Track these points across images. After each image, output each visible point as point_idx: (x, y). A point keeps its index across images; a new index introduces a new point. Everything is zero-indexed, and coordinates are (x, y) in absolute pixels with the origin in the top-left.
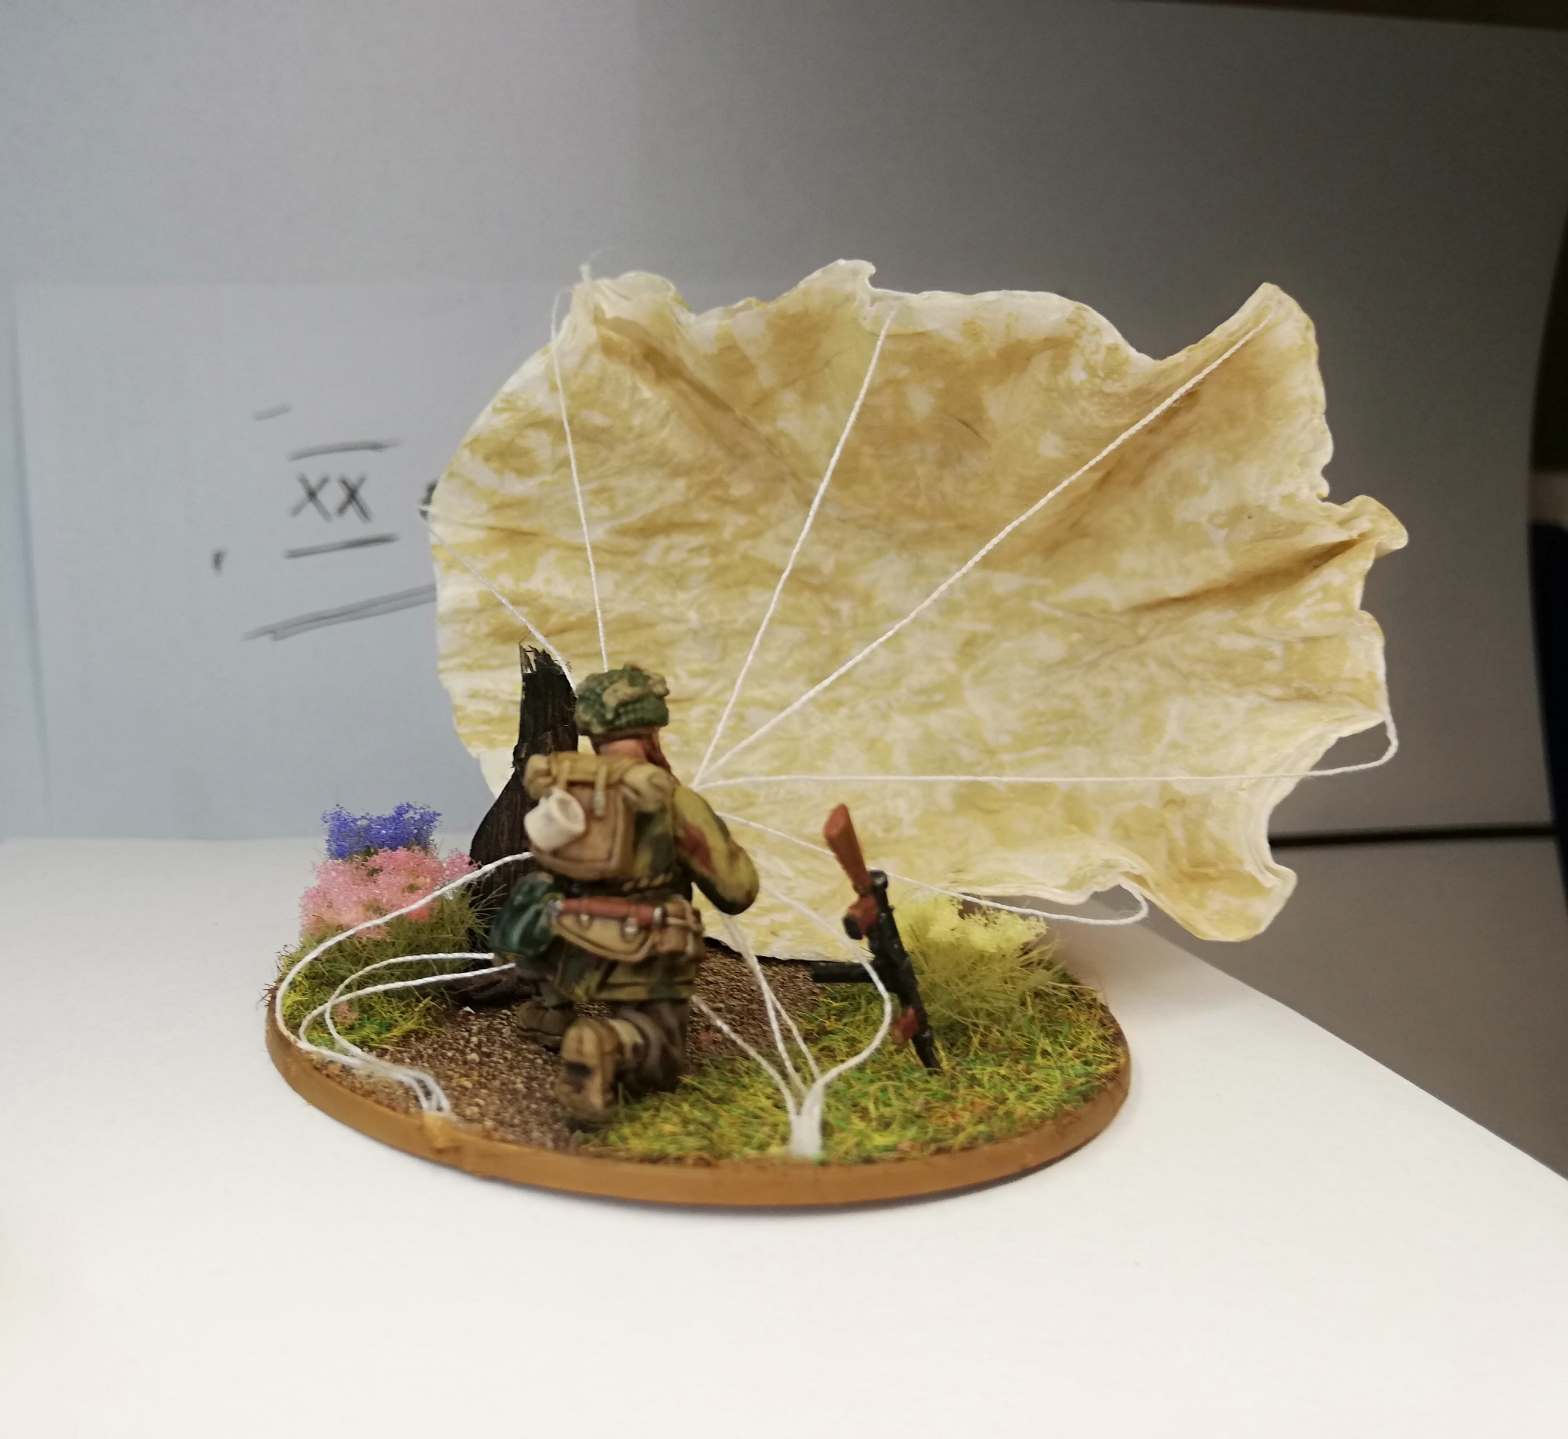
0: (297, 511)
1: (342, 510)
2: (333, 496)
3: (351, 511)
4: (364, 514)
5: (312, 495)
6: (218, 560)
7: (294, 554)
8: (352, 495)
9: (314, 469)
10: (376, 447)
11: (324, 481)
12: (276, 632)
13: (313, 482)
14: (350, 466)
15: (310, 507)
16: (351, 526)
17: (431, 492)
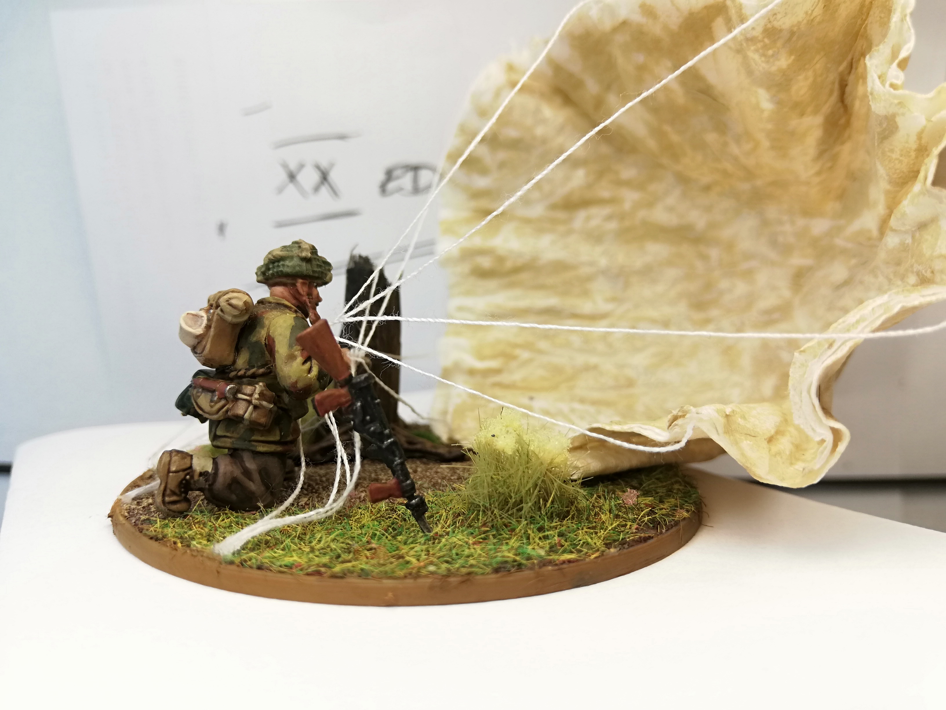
0: (280, 190)
1: (317, 189)
2: (309, 178)
3: (324, 190)
4: (335, 192)
5: (292, 177)
6: (222, 228)
7: (282, 224)
8: (324, 177)
9: (292, 156)
10: (342, 137)
11: (302, 166)
13: (293, 166)
14: (322, 153)
15: (291, 187)
16: (325, 202)
17: (389, 175)
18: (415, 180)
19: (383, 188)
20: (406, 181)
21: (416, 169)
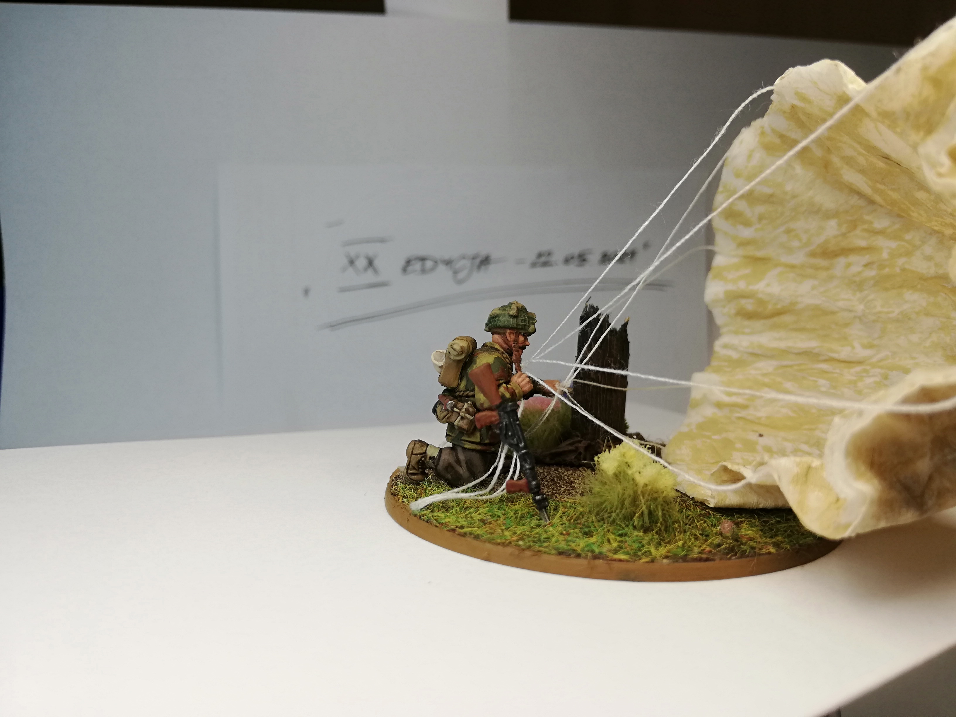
0: (344, 270)
1: (366, 269)
2: (361, 263)
4: (376, 271)
5: (352, 262)
6: (306, 292)
7: (343, 290)
8: (370, 263)
9: (353, 250)
10: (382, 240)
11: (358, 257)
12: (333, 326)
14: (370, 249)
15: (350, 270)
16: (369, 277)
17: (408, 262)
18: (423, 266)
19: (405, 270)
20: (417, 266)
21: (423, 259)
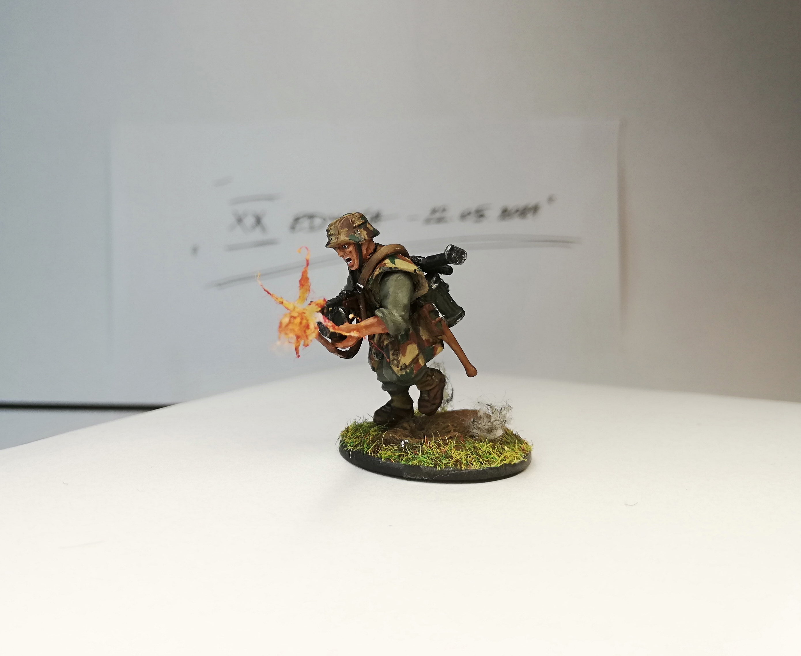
0: (232, 228)
1: (254, 227)
2: (249, 221)
3: (258, 229)
4: (264, 229)
5: (240, 220)
6: (195, 250)
7: (232, 248)
8: (258, 221)
9: (240, 209)
10: (270, 198)
11: (245, 215)
12: (221, 285)
13: (240, 214)
14: (258, 207)
15: (238, 228)
16: (257, 235)
17: (297, 220)
18: (311, 224)
19: (293, 228)
20: (305, 223)
21: (311, 217)
